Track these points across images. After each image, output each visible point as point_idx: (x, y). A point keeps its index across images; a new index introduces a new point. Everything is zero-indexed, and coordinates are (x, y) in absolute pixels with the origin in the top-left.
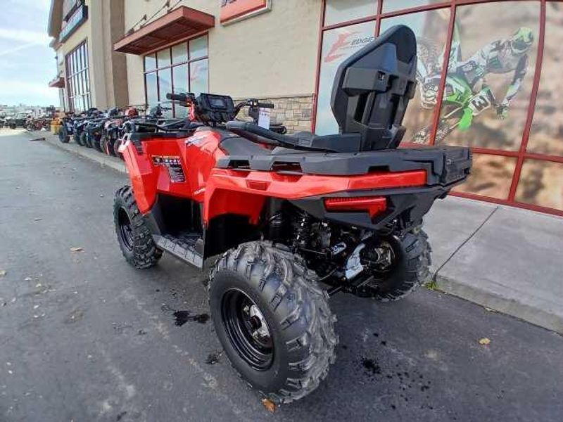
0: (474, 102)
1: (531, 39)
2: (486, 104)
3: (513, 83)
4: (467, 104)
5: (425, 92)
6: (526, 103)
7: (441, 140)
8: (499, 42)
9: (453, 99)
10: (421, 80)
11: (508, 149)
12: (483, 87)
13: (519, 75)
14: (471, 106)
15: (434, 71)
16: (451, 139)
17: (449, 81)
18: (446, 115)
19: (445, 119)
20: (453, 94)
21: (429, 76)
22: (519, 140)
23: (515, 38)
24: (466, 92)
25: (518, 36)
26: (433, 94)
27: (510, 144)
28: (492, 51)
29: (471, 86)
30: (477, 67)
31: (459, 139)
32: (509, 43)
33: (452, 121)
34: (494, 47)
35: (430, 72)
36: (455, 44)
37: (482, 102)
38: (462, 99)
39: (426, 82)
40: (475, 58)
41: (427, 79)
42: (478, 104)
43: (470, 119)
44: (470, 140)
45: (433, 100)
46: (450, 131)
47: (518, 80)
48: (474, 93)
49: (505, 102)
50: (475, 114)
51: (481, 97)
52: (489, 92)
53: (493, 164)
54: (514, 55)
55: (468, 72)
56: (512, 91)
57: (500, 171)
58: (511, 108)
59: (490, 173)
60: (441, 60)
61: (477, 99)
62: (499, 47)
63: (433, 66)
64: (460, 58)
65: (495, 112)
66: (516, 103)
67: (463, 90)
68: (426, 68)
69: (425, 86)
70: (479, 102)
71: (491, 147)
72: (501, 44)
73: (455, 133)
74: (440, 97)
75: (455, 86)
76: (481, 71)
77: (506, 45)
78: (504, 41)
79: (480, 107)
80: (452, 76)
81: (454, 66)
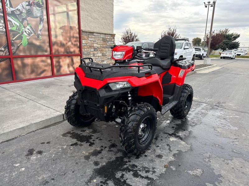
0: (26, 32)
1: (43, 4)
2: (32, 33)
3: (40, 24)
4: (22, 33)
6: (47, 33)
7: (15, 52)
8: (29, 1)
9: (14, 29)
11: (46, 54)
12: (28, 24)
13: (42, 20)
14: (25, 33)
16: (20, 51)
17: (9, 18)
18: (13, 38)
19: (13, 40)
20: (14, 26)
22: (49, 49)
24: (20, 25)
27: (46, 51)
28: (27, 5)
30: (21, 12)
31: (24, 50)
32: (34, 3)
33: (18, 41)
34: (27, 3)
37: (30, 32)
38: (19, 29)
42: (28, 33)
43: (26, 40)
44: (30, 51)
46: (18, 47)
47: (42, 22)
48: (25, 27)
49: (39, 32)
50: (28, 38)
52: (31, 27)
53: (42, 61)
55: (18, 15)
56: (40, 27)
57: (46, 64)
58: (42, 35)
59: (42, 65)
61: (27, 30)
64: (11, 6)
65: (36, 37)
66: (44, 33)
67: (18, 25)
70: (28, 32)
71: (39, 54)
72: (31, 3)
73: (21, 48)
74: (6, 27)
75: (13, 21)
76: (24, 15)
77: (33, 4)
78: (31, 1)
79: (29, 34)
80: (9, 15)
81: (9, 9)
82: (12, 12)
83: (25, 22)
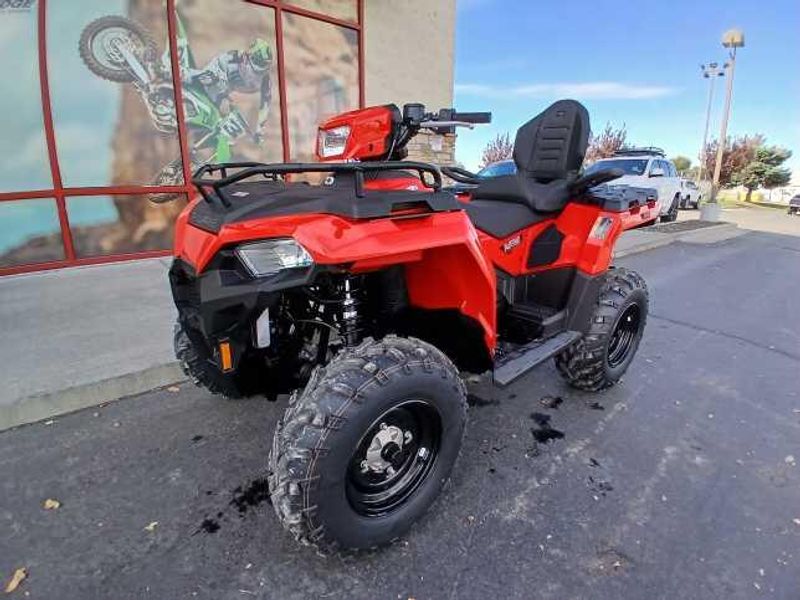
0: (226, 127)
1: (270, 57)
2: (240, 130)
3: (262, 107)
4: (218, 129)
5: (155, 106)
6: (279, 131)
8: (236, 53)
9: (198, 120)
10: (143, 87)
12: (232, 109)
13: (266, 98)
14: (223, 131)
15: (160, 75)
17: (186, 94)
18: (196, 142)
19: (195, 149)
20: (197, 114)
21: (152, 83)
23: (252, 51)
24: (213, 112)
25: (255, 49)
26: (166, 110)
28: (230, 62)
29: (217, 105)
30: (216, 80)
32: (248, 56)
33: (206, 151)
34: (231, 57)
35: (153, 76)
36: (182, 42)
38: (210, 123)
39: (152, 91)
40: (213, 67)
41: (152, 87)
42: (231, 131)
43: (227, 149)
45: (170, 120)
47: (266, 104)
49: (259, 130)
50: (232, 143)
51: (233, 122)
52: (239, 116)
54: (256, 72)
55: (209, 85)
56: (263, 116)
60: (166, 61)
61: (229, 124)
62: (237, 60)
63: (157, 68)
64: (192, 65)
67: (208, 110)
68: (145, 68)
69: (152, 97)
70: (232, 128)
72: (239, 55)
74: (179, 116)
75: (196, 103)
76: (223, 87)
77: (245, 58)
78: (241, 52)
79: (234, 134)
80: (188, 87)
81: (187, 73)
82: (195, 78)
83: (225, 103)
